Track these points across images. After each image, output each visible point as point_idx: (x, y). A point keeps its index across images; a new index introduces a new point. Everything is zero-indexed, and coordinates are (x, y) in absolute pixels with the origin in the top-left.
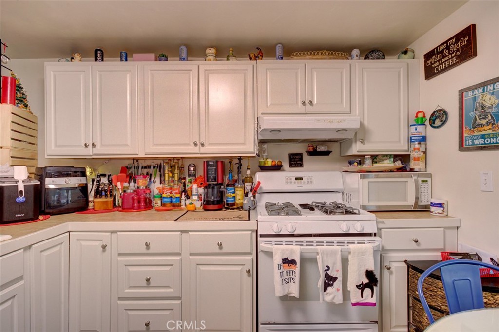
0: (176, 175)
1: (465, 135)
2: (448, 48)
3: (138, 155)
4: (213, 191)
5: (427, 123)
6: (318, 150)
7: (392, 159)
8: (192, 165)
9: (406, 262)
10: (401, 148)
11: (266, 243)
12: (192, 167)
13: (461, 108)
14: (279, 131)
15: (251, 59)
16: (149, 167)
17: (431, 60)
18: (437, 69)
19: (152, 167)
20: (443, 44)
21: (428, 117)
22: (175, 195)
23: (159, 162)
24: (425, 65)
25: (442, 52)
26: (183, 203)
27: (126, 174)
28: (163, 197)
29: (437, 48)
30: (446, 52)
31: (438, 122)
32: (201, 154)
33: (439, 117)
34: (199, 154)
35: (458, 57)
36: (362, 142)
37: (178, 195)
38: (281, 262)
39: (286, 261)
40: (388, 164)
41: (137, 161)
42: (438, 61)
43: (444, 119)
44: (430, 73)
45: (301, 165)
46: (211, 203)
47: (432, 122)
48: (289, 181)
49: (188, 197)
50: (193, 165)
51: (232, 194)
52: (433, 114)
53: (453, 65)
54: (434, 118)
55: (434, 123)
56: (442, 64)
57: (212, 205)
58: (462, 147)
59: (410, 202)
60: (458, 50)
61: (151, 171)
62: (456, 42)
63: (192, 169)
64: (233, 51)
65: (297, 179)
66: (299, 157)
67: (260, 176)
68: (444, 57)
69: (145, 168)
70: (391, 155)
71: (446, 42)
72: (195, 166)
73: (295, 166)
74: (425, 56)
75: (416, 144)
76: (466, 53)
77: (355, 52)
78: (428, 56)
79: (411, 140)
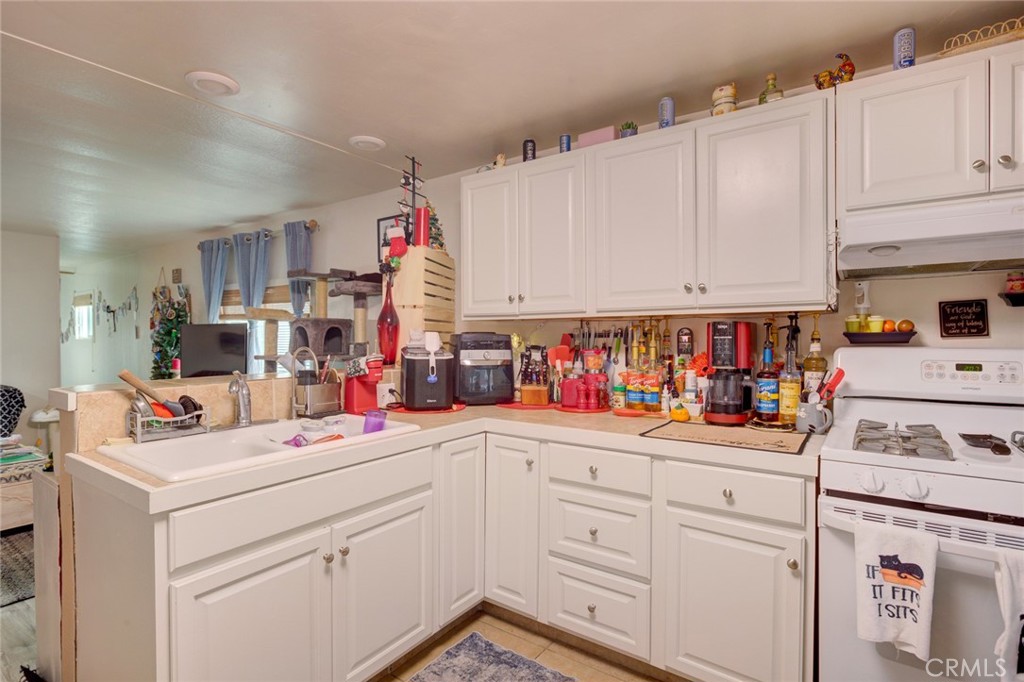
0: (653, 351)
3: (585, 312)
4: (726, 386)
8: (687, 331)
11: (838, 509)
12: (686, 335)
14: (894, 247)
15: (820, 86)
16: (606, 335)
19: (612, 335)
22: (650, 388)
23: (623, 325)
26: (664, 405)
27: (569, 346)
28: (629, 391)
32: (700, 308)
34: (695, 308)
37: (656, 389)
39: (892, 564)
41: (588, 324)
45: (981, 331)
46: (721, 410)
48: (935, 371)
49: (675, 394)
50: (688, 331)
51: (769, 394)
57: (723, 415)
61: (611, 341)
63: (685, 338)
64: (775, 79)
65: (960, 367)
66: (975, 309)
67: (845, 358)
69: (601, 336)
72: (691, 334)
73: (960, 334)
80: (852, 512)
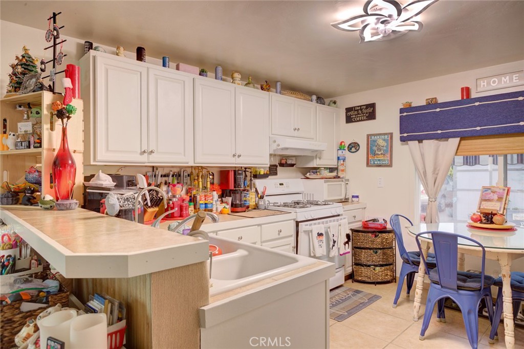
0: (201, 183)
1: (370, 158)
2: (361, 109)
5: (346, 148)
6: (288, 163)
7: (328, 170)
9: (351, 229)
10: (333, 163)
12: (211, 175)
13: (368, 144)
15: (262, 89)
16: (168, 176)
17: (350, 113)
18: (354, 119)
19: (171, 176)
20: (358, 106)
21: (347, 146)
24: (346, 114)
25: (358, 110)
26: (214, 209)
29: (354, 107)
30: (360, 112)
31: (353, 150)
33: (354, 147)
35: (367, 117)
36: (320, 158)
38: (317, 236)
40: (326, 173)
41: (157, 169)
42: (355, 115)
43: (358, 148)
44: (349, 120)
45: (276, 174)
46: (239, 206)
47: (350, 149)
48: (276, 186)
53: (362, 120)
54: (351, 147)
55: (351, 149)
56: (357, 117)
57: (240, 208)
58: (368, 165)
59: (343, 197)
60: (367, 113)
61: (170, 179)
62: (367, 108)
64: (251, 79)
65: (280, 184)
66: (276, 167)
68: (358, 114)
69: (165, 176)
70: (327, 168)
71: (361, 106)
72: (213, 175)
73: (273, 175)
74: (346, 109)
75: (342, 162)
76: (372, 116)
77: (314, 97)
78: (348, 110)
79: (338, 158)
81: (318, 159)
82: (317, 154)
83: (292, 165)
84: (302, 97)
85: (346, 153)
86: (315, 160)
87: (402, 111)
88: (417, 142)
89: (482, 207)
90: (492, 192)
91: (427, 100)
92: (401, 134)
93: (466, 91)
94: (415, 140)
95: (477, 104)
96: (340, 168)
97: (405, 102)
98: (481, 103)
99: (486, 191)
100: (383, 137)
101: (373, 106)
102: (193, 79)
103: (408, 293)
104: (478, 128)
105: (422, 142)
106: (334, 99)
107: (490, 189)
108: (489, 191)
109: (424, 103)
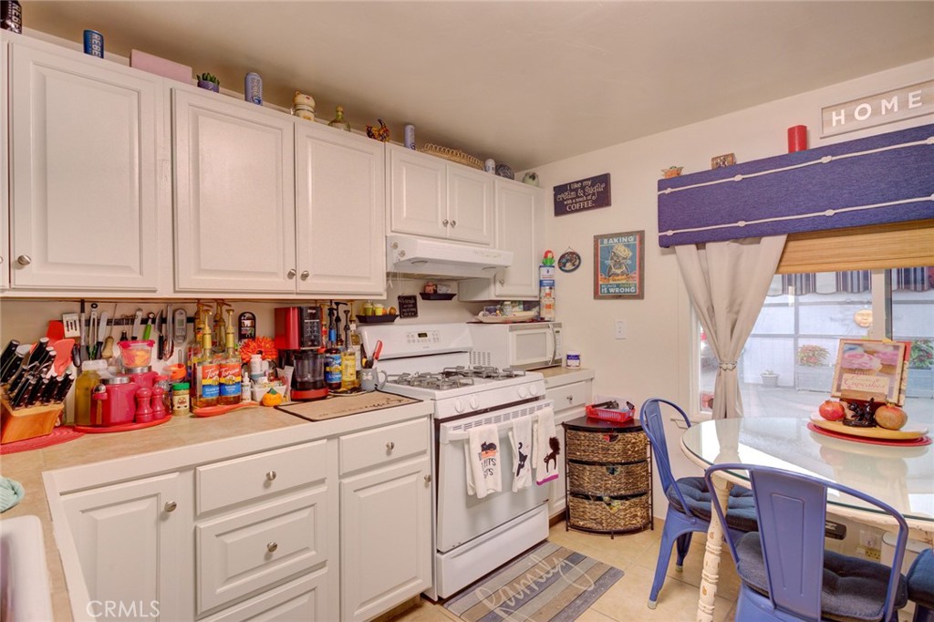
1: (600, 283)
2: (583, 188)
4: (315, 363)
5: (556, 264)
6: (439, 292)
7: (522, 306)
8: (247, 315)
9: (563, 424)
10: (531, 292)
11: (456, 428)
12: (248, 319)
13: (596, 255)
14: (424, 261)
15: (370, 135)
16: (130, 320)
17: (563, 195)
18: (570, 208)
19: (138, 321)
20: (577, 182)
21: (557, 259)
22: (234, 378)
23: (155, 309)
24: (555, 199)
25: (576, 190)
26: (247, 395)
28: (204, 386)
29: (570, 184)
30: (580, 192)
31: (569, 266)
33: (570, 261)
35: (593, 202)
36: (502, 283)
37: (239, 379)
38: (480, 450)
39: (488, 447)
40: (519, 313)
41: (95, 305)
42: (572, 199)
43: (577, 263)
44: (560, 209)
45: (415, 314)
46: (311, 386)
47: (562, 266)
48: (411, 339)
50: (250, 315)
52: (563, 257)
53: (589, 208)
54: (564, 260)
55: (565, 266)
56: (576, 203)
57: (313, 390)
58: (597, 295)
59: (549, 357)
60: (594, 194)
61: (136, 329)
62: (593, 185)
63: (248, 323)
64: (342, 112)
65: (420, 335)
66: (413, 301)
68: (578, 197)
70: (520, 301)
71: (582, 181)
72: (253, 319)
73: (408, 316)
74: (555, 188)
75: (547, 289)
76: (603, 200)
77: (491, 163)
78: (559, 190)
79: (541, 283)
80: (459, 427)
81: (498, 285)
82: (497, 274)
83: (449, 297)
84: (463, 161)
85: (557, 273)
86: (492, 287)
87: (662, 185)
88: (694, 247)
89: (843, 387)
90: (866, 352)
91: (713, 159)
92: (660, 232)
93: (798, 135)
94: (690, 243)
95: (825, 160)
96: (545, 301)
97: (667, 167)
98: (834, 158)
99: (851, 349)
100: (625, 239)
101: (604, 180)
102: (171, 90)
103: (680, 563)
104: (830, 213)
105: (705, 248)
106: (531, 171)
107: (860, 345)
108: (860, 351)
109: (708, 166)
